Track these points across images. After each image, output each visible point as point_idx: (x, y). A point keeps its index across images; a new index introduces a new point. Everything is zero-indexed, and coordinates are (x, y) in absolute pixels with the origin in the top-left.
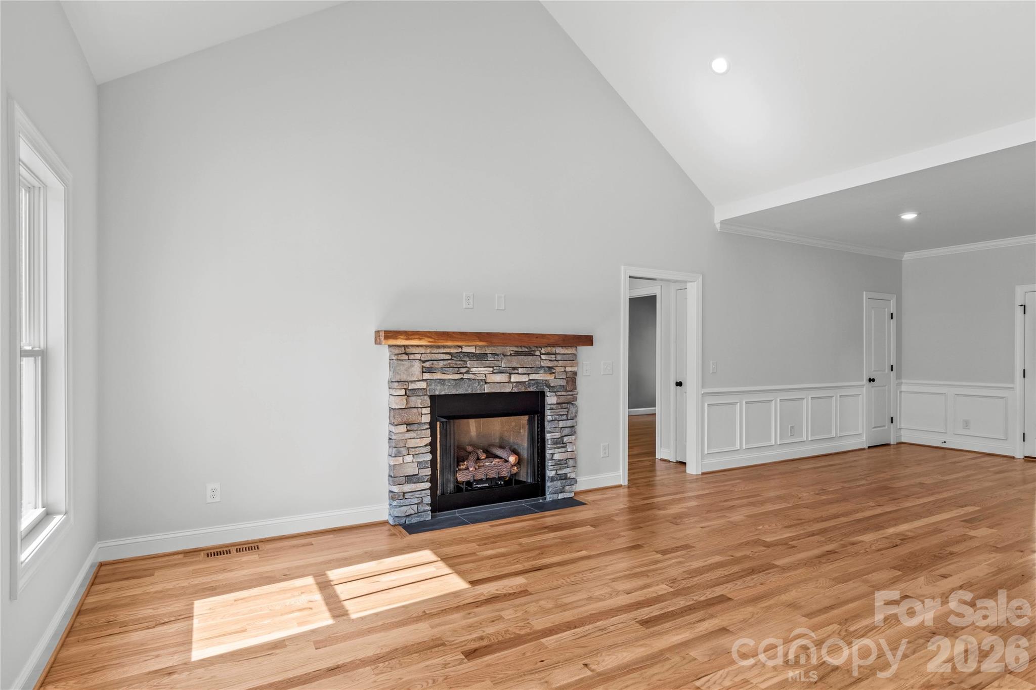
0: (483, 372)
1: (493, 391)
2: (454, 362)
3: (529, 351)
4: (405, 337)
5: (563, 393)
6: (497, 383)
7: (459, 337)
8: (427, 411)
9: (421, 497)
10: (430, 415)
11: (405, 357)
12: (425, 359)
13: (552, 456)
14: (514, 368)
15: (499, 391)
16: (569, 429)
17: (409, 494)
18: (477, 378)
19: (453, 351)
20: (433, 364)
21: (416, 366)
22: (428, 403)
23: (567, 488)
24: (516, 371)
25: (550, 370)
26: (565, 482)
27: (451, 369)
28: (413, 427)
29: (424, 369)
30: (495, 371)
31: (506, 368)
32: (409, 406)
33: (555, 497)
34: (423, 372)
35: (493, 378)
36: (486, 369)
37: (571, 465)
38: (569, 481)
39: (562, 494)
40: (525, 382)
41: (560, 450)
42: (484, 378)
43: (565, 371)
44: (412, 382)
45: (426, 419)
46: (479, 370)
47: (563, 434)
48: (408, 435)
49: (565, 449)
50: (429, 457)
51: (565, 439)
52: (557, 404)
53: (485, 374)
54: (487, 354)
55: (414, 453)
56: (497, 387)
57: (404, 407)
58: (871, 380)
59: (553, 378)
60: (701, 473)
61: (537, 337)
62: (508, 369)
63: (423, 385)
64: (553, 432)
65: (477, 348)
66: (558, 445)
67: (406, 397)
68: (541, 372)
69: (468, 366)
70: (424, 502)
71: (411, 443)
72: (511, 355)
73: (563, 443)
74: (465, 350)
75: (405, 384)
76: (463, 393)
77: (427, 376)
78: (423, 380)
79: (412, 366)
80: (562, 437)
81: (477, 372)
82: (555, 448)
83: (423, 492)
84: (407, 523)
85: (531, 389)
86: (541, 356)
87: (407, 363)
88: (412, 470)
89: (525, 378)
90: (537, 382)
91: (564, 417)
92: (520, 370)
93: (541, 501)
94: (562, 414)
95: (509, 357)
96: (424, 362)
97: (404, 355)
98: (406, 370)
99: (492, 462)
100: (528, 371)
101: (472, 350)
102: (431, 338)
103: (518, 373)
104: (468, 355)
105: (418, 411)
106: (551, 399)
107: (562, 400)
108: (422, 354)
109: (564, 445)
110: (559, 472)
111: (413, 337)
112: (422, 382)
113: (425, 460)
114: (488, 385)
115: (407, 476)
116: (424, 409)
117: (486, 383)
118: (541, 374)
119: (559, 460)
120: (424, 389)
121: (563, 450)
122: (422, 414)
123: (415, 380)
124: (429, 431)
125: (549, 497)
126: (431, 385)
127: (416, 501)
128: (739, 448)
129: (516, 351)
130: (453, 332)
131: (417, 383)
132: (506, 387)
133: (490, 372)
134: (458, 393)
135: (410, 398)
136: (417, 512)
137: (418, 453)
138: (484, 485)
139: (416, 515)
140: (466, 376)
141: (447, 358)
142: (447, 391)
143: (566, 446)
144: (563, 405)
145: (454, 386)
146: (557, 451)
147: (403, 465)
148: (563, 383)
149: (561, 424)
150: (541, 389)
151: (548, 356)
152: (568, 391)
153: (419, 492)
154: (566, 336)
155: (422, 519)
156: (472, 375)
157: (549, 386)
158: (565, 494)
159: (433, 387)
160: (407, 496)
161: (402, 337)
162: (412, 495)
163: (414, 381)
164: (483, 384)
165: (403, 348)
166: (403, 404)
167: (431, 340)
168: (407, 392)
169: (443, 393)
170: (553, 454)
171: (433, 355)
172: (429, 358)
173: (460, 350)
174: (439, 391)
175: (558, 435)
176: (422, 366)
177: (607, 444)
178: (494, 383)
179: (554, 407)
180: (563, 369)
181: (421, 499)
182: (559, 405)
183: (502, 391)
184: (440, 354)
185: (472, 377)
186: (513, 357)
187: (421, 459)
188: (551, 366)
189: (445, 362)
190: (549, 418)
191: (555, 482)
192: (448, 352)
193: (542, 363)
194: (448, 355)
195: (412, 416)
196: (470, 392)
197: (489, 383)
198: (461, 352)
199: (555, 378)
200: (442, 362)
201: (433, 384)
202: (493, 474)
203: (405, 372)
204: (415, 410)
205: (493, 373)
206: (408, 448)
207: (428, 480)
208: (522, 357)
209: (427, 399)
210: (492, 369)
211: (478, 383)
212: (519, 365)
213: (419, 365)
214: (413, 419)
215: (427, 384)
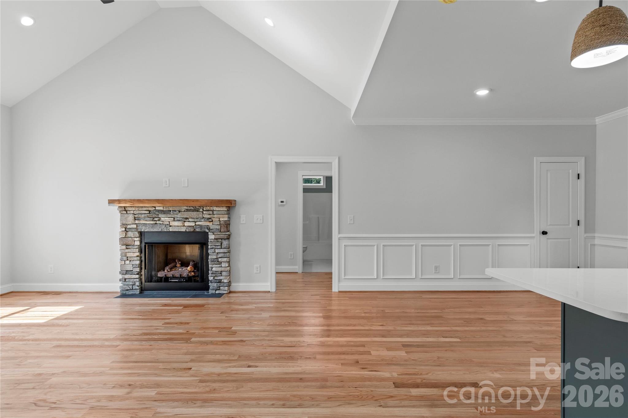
0: (168, 220)
1: (174, 230)
2: (151, 215)
3: (195, 209)
4: (118, 203)
5: (218, 233)
6: (177, 226)
7: (147, 202)
8: (138, 239)
9: (135, 282)
10: (139, 241)
11: (125, 212)
12: (136, 213)
13: (212, 269)
14: (187, 218)
15: (178, 230)
16: (223, 254)
17: (128, 280)
18: (164, 223)
19: (150, 209)
20: (138, 216)
21: (130, 217)
22: (138, 235)
23: (221, 288)
24: (188, 220)
25: (209, 220)
26: (220, 284)
27: (149, 218)
28: (129, 247)
29: (136, 218)
30: (175, 220)
31: (180, 219)
32: (126, 237)
33: (214, 292)
34: (135, 220)
35: (173, 224)
36: (169, 218)
37: (224, 275)
38: (222, 284)
39: (218, 291)
40: (194, 226)
41: (216, 266)
42: (168, 223)
43: (219, 220)
44: (129, 224)
45: (138, 243)
46: (165, 219)
47: (218, 257)
48: (127, 251)
49: (220, 265)
50: (138, 262)
51: (220, 260)
52: (215, 239)
53: (169, 222)
54: (170, 211)
55: (130, 260)
56: (176, 229)
57: (124, 237)
58: (544, 233)
59: (212, 224)
60: (338, 291)
61: (193, 201)
62: (181, 219)
63: (135, 226)
64: (212, 255)
65: (164, 207)
66: (215, 263)
67: (125, 232)
68: (202, 221)
69: (160, 217)
70: (136, 285)
71: (128, 255)
72: (184, 211)
73: (218, 262)
74: (157, 208)
75: (125, 226)
76: (156, 231)
77: (137, 222)
78: (135, 224)
79: (129, 217)
80: (217, 258)
82: (213, 264)
83: (135, 280)
84: (127, 294)
85: (198, 230)
86: (204, 212)
87: (126, 215)
88: (129, 268)
89: (193, 224)
90: (201, 226)
91: (219, 247)
92: (190, 220)
93: (206, 293)
94: (217, 245)
95: (183, 212)
96: (135, 215)
97: (124, 211)
98: (125, 219)
99: (183, 269)
100: (195, 220)
101: (161, 208)
102: (132, 203)
103: (189, 221)
104: (158, 211)
105: (132, 240)
106: (211, 237)
107: (217, 237)
108: (134, 210)
109: (219, 263)
110: (216, 278)
111: (122, 202)
112: (134, 225)
113: (136, 263)
114: (171, 227)
115: (127, 271)
116: (135, 238)
117: (170, 226)
118: (203, 222)
119: (216, 271)
120: (136, 228)
121: (218, 266)
122: (135, 241)
124: (137, 250)
125: (211, 292)
126: (139, 226)
127: (131, 283)
128: (376, 277)
129: (187, 209)
130: (143, 200)
132: (181, 228)
133: (171, 220)
134: (154, 231)
135: (128, 232)
136: (131, 289)
137: (132, 260)
138: (175, 281)
139: (132, 290)
140: (158, 222)
141: (147, 213)
142: (148, 230)
143: (221, 263)
144: (219, 240)
145: (152, 227)
146: (214, 266)
147: (125, 265)
148: (218, 227)
149: (217, 251)
150: (203, 230)
151: (208, 212)
152: (222, 232)
153: (133, 279)
154: (212, 200)
155: (134, 293)
156: (161, 222)
157: (209, 229)
158: (220, 291)
159: (140, 227)
160: (127, 280)
161: (117, 202)
162: (129, 280)
163: (131, 224)
164: (168, 227)
165: (123, 208)
166: (124, 235)
167: (132, 204)
168: (127, 230)
169: (146, 231)
170: (212, 268)
171: (140, 211)
172: (138, 213)
173: (154, 209)
174: (143, 229)
175: (215, 257)
176: (135, 217)
177: (259, 265)
178: (175, 226)
179: (212, 241)
180: (218, 219)
181: (134, 283)
182: (216, 240)
183: (180, 230)
184: (143, 211)
185: (161, 223)
186: (185, 212)
187: (134, 263)
188: (209, 217)
189: (146, 215)
190: (209, 247)
191: (213, 284)
192: (148, 209)
193: (204, 216)
194: (147, 211)
195: (129, 241)
196: (160, 230)
197: (172, 226)
198: (155, 210)
199: (213, 224)
200: (143, 215)
201: (140, 226)
202: (177, 275)
203: (125, 220)
204: (130, 239)
205: (174, 221)
206: (127, 257)
207: (138, 274)
208: (191, 212)
209: (137, 233)
210: (173, 219)
211: (165, 226)
212: (189, 216)
213: (132, 216)
214: (129, 243)
215: (137, 225)
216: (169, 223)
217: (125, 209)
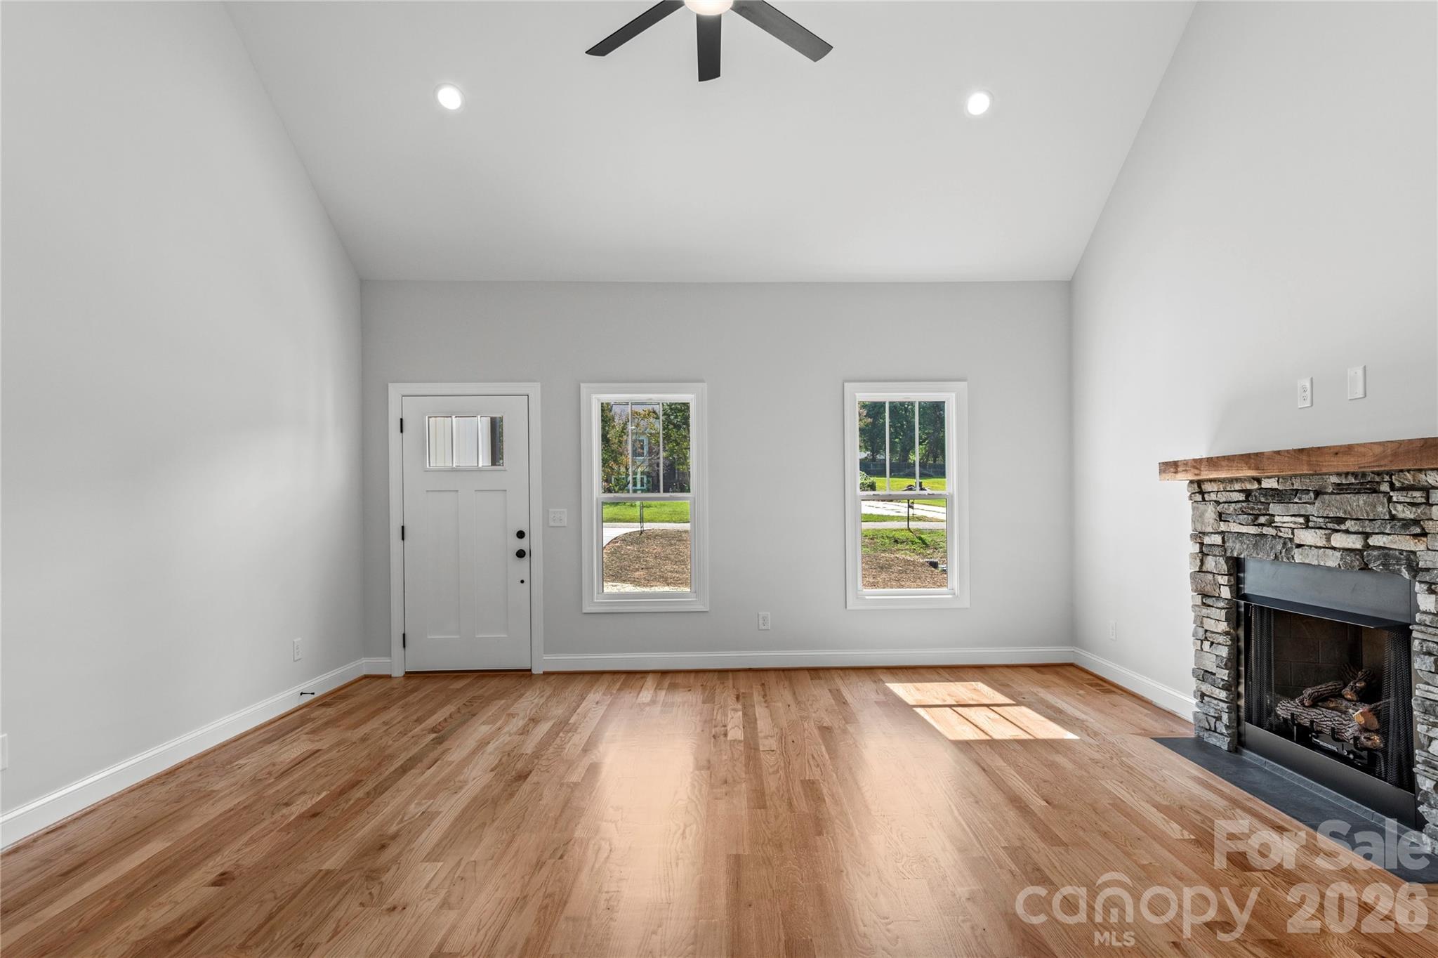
0: (1289, 525)
1: (1308, 561)
2: (1251, 505)
6: (1315, 547)
7: (1225, 463)
8: (1226, 580)
9: (1220, 711)
10: (1228, 588)
11: (1199, 498)
12: (1221, 501)
13: (1429, 742)
14: (1340, 521)
15: (1319, 564)
17: (1207, 698)
18: (1281, 535)
19: (1249, 486)
20: (1225, 508)
21: (1209, 511)
22: (1225, 568)
24: (1343, 527)
25: (1415, 527)
27: (1245, 516)
28: (1209, 601)
29: (1221, 515)
30: (1307, 524)
31: (1321, 519)
32: (1202, 570)
34: (1220, 520)
36: (1293, 518)
40: (1361, 550)
42: (1291, 536)
44: (1207, 534)
45: (1226, 593)
46: (1283, 520)
48: (1205, 611)
50: (1226, 652)
52: (1436, 612)
53: (1293, 529)
54: (1296, 491)
55: (1211, 640)
56: (1313, 556)
57: (1197, 569)
59: (1426, 547)
62: (1324, 520)
63: (1217, 540)
64: (1429, 684)
65: (1280, 480)
67: (1200, 555)
68: (1389, 531)
69: (1271, 513)
70: (1223, 720)
71: (1208, 625)
72: (1332, 492)
74: (1264, 484)
75: (1200, 537)
77: (1223, 526)
78: (1220, 533)
79: (1207, 511)
81: (1281, 525)
83: (1220, 703)
84: (1205, 739)
85: (1374, 567)
86: (1393, 493)
87: (1202, 506)
88: (1210, 664)
89: (1360, 543)
90: (1387, 554)
92: (1348, 525)
95: (1328, 497)
96: (1219, 505)
97: (1198, 494)
98: (1200, 517)
100: (1364, 527)
101: (1274, 484)
102: (1197, 468)
103: (1346, 531)
104: (1268, 492)
105: (1214, 580)
106: (1425, 602)
108: (1218, 492)
111: (1181, 469)
112: (1217, 535)
113: (1222, 654)
114: (1301, 550)
115: (1206, 671)
116: (1220, 577)
117: (1297, 546)
118: (1393, 537)
120: (1221, 546)
122: (1220, 585)
123: (1211, 531)
124: (1225, 612)
126: (1228, 541)
127: (1213, 712)
129: (1339, 484)
131: (1213, 535)
133: (1299, 526)
134: (1259, 558)
135: (1207, 558)
136: (1214, 729)
137: (1215, 641)
139: (1214, 734)
140: (1266, 530)
141: (1241, 499)
142: (1245, 554)
145: (1254, 545)
147: (1202, 652)
150: (1396, 571)
151: (1408, 493)
153: (1217, 702)
155: (1218, 744)
156: (1273, 529)
157: (1416, 569)
159: (1230, 543)
160: (1205, 699)
162: (1210, 702)
163: (1211, 533)
164: (1292, 548)
165: (1197, 485)
166: (1197, 566)
167: (1196, 471)
168: (1203, 549)
169: (1243, 556)
170: (1429, 739)
171: (1227, 493)
172: (1224, 500)
173: (1256, 486)
174: (1236, 550)
176: (1219, 511)
178: (1311, 547)
179: (1431, 621)
183: (1322, 563)
184: (1234, 493)
185: (1274, 532)
186: (1334, 497)
187: (1219, 651)
188: (1414, 517)
189: (1239, 505)
192: (1243, 488)
193: (1393, 512)
194: (1242, 494)
195: (1208, 583)
196: (1273, 557)
197: (1300, 545)
198: (1260, 488)
199: (1430, 548)
200: (1233, 505)
201: (1230, 540)
202: (1327, 728)
203: (1200, 519)
204: (1211, 577)
205: (1307, 527)
206: (1206, 631)
207: (1224, 688)
208: (1349, 496)
209: (1223, 562)
210: (1301, 520)
211: (1285, 544)
212: (1345, 512)
213: (1214, 509)
214: (1208, 589)
215: (1223, 538)
216: (1293, 533)
217: (1200, 487)
